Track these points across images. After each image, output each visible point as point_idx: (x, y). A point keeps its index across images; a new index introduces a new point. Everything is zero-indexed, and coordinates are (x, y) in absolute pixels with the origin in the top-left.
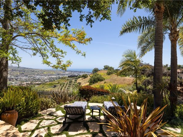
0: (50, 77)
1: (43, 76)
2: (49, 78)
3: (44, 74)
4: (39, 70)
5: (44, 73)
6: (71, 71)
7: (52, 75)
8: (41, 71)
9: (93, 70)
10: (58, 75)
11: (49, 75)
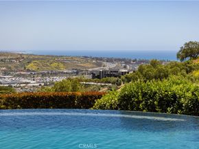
0: (48, 79)
1: (24, 76)
2: (46, 85)
3: (28, 70)
4: (12, 54)
5: (29, 66)
6: (124, 60)
7: (56, 74)
8: (17, 59)
9: (183, 50)
10: (77, 73)
11: (43, 75)
